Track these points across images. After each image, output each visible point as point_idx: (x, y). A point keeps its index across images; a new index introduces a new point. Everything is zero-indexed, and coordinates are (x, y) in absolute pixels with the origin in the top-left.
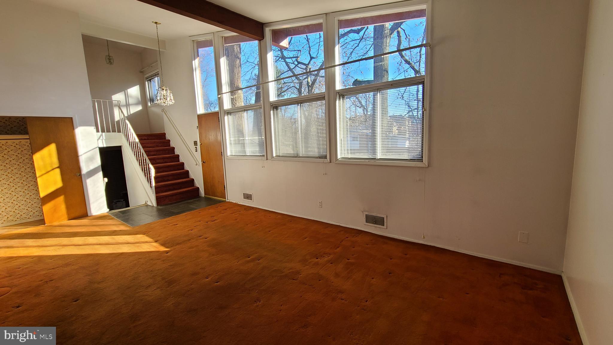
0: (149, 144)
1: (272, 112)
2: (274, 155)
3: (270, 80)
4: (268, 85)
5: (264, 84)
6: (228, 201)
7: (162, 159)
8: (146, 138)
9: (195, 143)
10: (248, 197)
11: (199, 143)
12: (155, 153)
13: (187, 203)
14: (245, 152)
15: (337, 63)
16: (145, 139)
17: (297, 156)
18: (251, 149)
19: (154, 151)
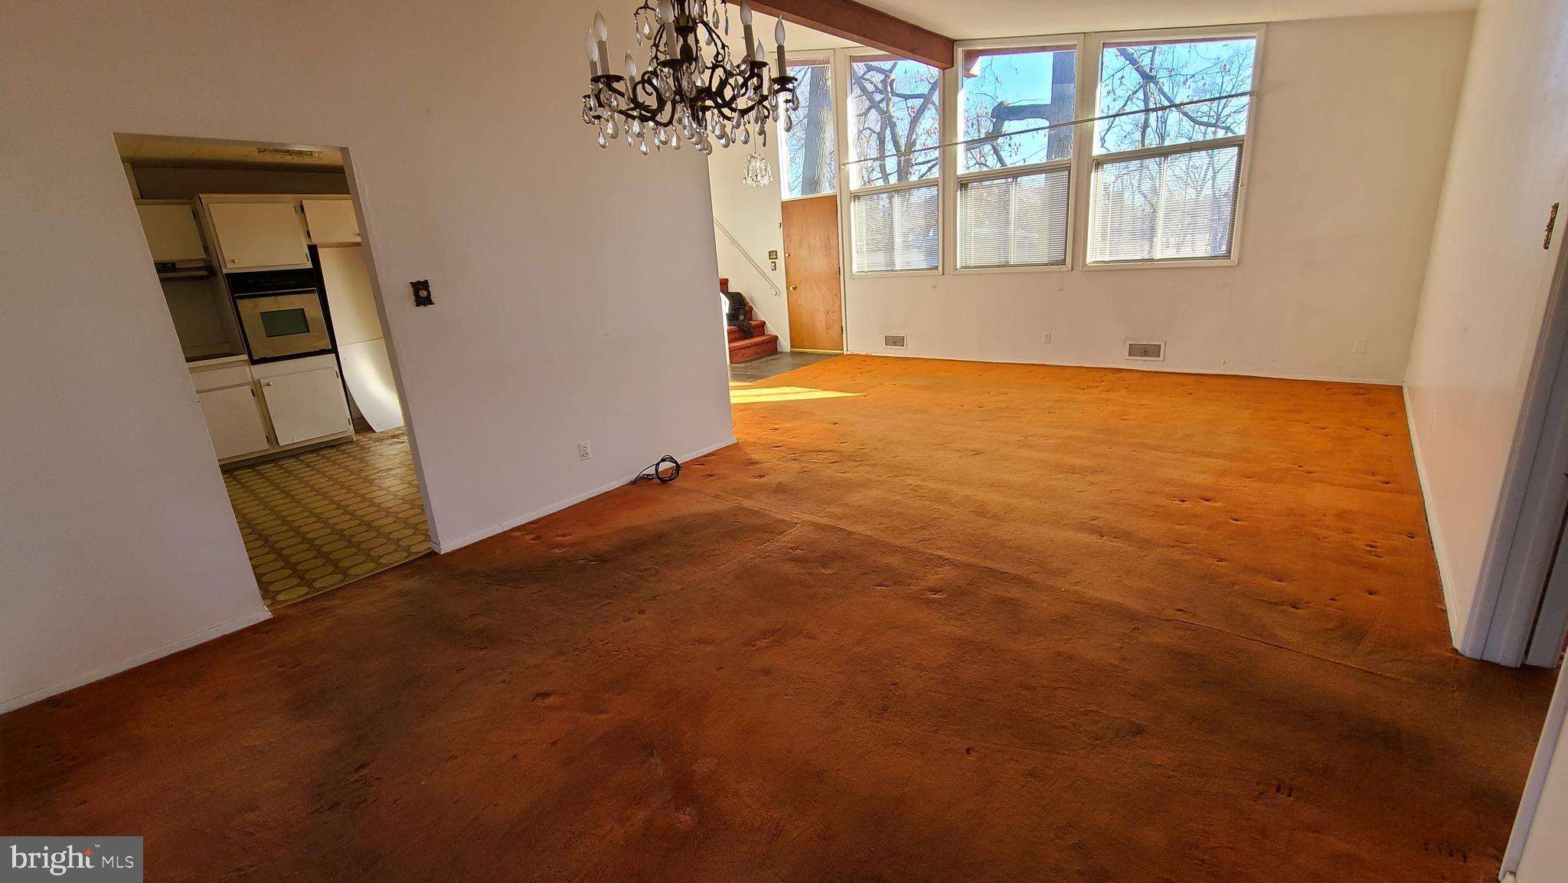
1: (959, 192)
2: (958, 267)
3: (959, 141)
4: (956, 149)
5: (947, 148)
6: (849, 353)
9: (773, 255)
10: (896, 341)
11: (781, 254)
13: (765, 361)
14: (893, 264)
15: (1097, 114)
17: (1006, 265)
18: (910, 258)
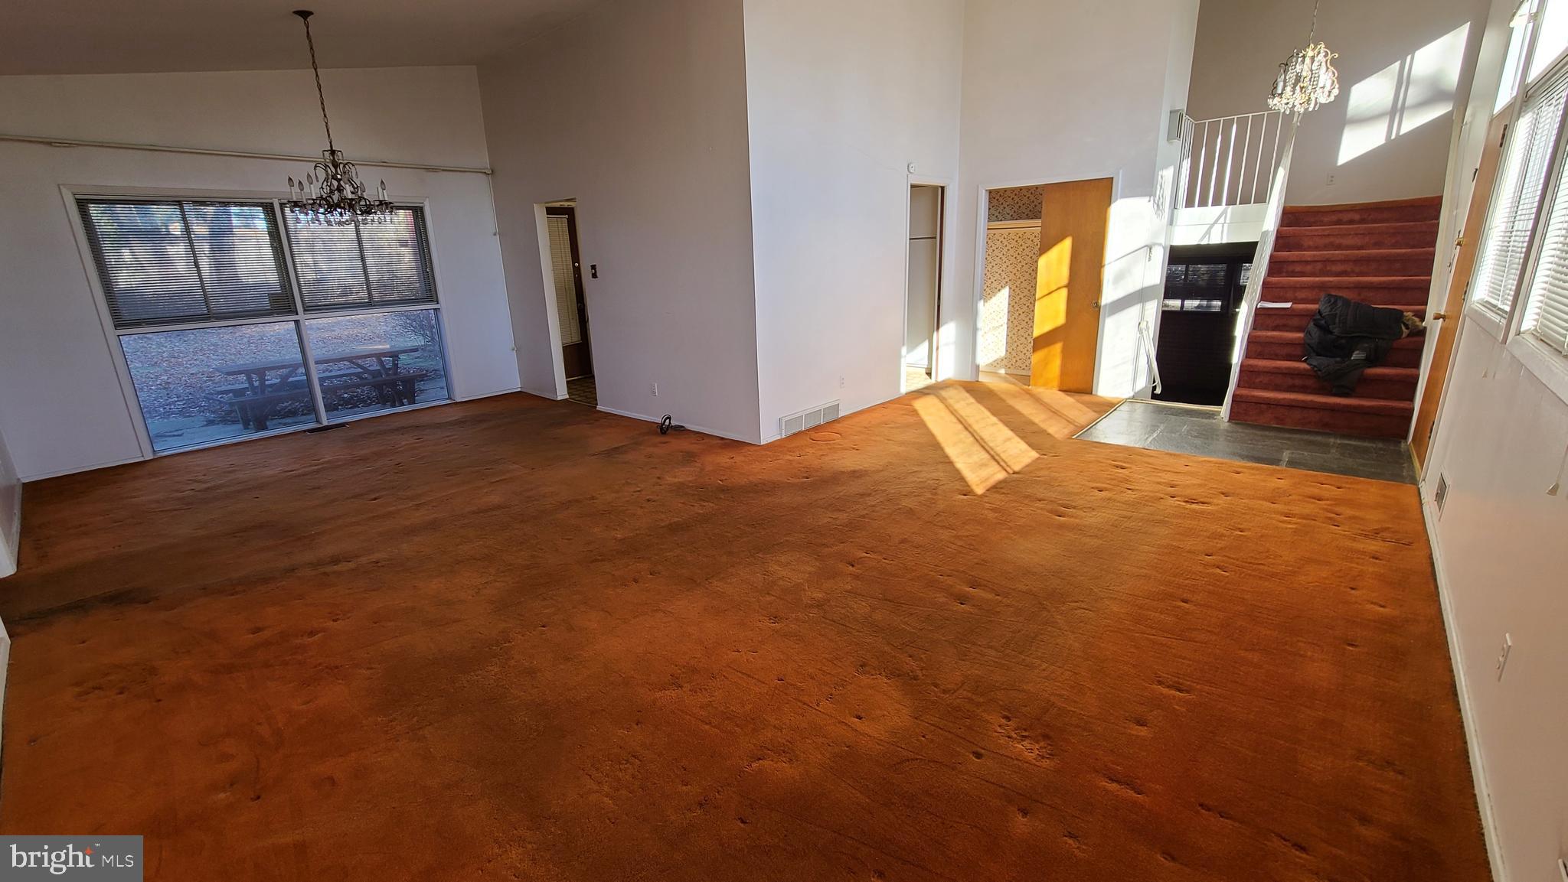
0: (1351, 237)
7: (1355, 288)
8: (1357, 217)
12: (1348, 267)
16: (1351, 222)
19: (1345, 261)
